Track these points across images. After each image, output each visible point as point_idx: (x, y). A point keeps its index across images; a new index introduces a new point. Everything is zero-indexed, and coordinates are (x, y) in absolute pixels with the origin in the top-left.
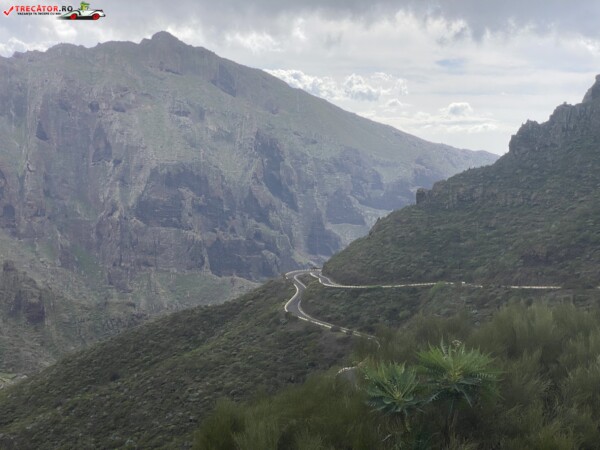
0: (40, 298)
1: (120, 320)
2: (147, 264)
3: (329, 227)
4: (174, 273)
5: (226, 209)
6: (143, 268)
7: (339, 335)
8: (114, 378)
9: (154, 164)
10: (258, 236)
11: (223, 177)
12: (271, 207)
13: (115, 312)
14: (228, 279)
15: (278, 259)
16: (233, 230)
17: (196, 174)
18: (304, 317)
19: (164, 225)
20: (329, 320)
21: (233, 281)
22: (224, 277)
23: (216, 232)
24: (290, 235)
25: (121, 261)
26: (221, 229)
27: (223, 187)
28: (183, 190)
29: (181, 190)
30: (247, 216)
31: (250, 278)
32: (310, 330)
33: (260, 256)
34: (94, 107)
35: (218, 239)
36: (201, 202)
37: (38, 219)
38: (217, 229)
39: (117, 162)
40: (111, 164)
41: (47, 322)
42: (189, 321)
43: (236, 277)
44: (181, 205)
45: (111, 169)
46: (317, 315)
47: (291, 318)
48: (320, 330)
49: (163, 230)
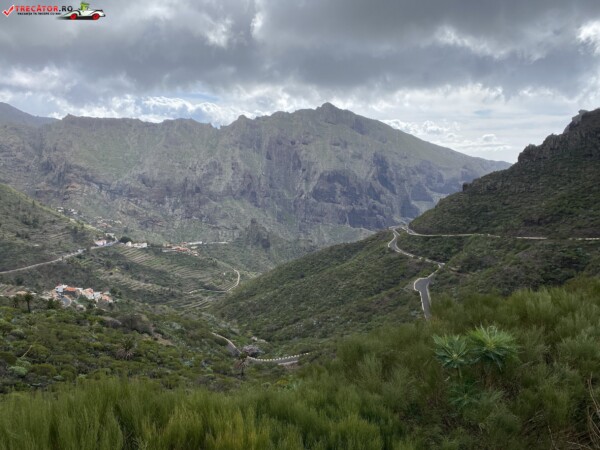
0: (268, 236)
1: (305, 248)
2: (318, 221)
3: (413, 203)
4: (331, 226)
5: (358, 193)
6: (316, 223)
7: (417, 261)
8: (303, 277)
9: (322, 171)
10: (374, 207)
11: (356, 177)
15: (385, 219)
16: (361, 204)
17: (343, 175)
18: (399, 251)
20: (412, 253)
21: (361, 231)
22: (356, 228)
23: (352, 205)
24: (392, 207)
25: (305, 219)
26: (355, 204)
27: (356, 182)
29: (335, 184)
30: (369, 197)
31: (370, 229)
32: (402, 257)
33: (375, 218)
35: (353, 209)
36: (345, 190)
39: (304, 170)
40: (301, 171)
42: (339, 250)
43: (362, 228)
44: (335, 191)
45: (301, 174)
46: (405, 250)
47: (392, 251)
48: (407, 258)
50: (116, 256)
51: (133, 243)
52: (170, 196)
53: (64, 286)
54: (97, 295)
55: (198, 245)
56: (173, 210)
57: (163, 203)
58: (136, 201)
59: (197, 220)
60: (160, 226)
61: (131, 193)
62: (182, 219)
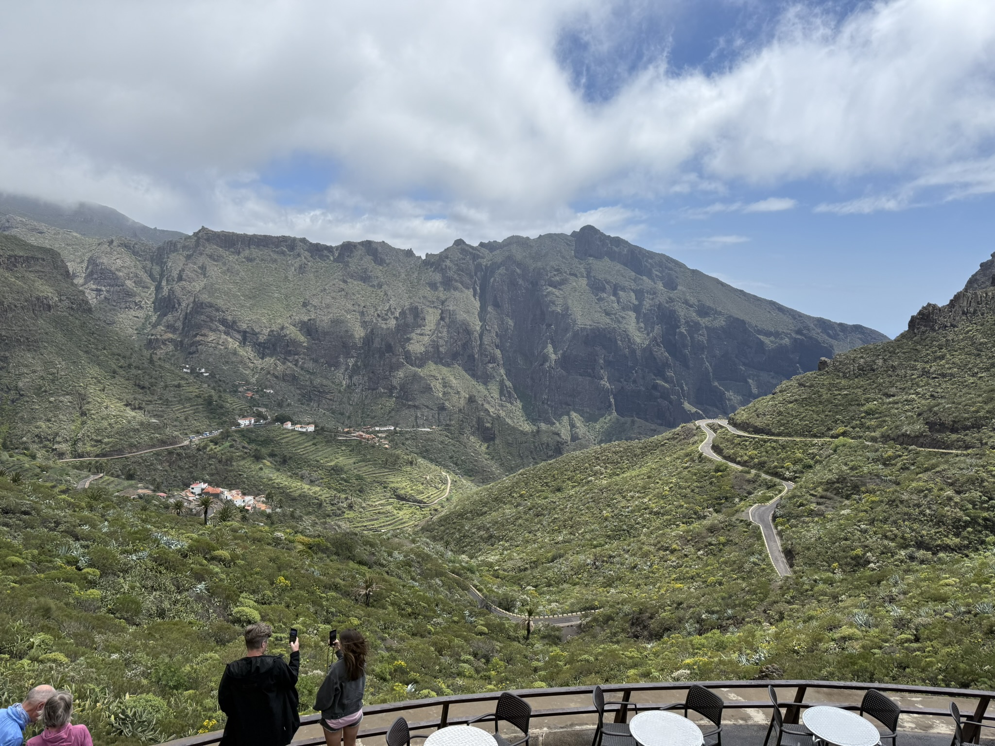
0: (492, 424)
1: (548, 444)
4: (587, 412)
5: (630, 364)
6: (564, 406)
7: (748, 476)
9: (576, 328)
10: (655, 387)
11: (629, 339)
12: (666, 365)
13: (545, 439)
14: (629, 420)
15: (671, 407)
16: (635, 382)
17: (608, 336)
18: (715, 457)
19: (581, 375)
20: (739, 463)
21: (633, 422)
22: (626, 418)
23: (621, 382)
25: (548, 400)
26: (625, 380)
27: (629, 347)
28: (598, 349)
29: (596, 348)
30: (647, 370)
31: (646, 420)
32: (722, 469)
33: (655, 403)
34: (535, 284)
35: (622, 387)
36: (610, 358)
37: (491, 365)
38: (622, 380)
40: (544, 327)
41: (497, 441)
42: (617, 452)
43: (636, 419)
44: (595, 360)
45: (544, 330)
46: (727, 457)
47: (705, 459)
48: (731, 470)
49: (580, 379)
50: (269, 441)
51: (293, 423)
52: (347, 355)
53: (204, 486)
54: (249, 499)
55: (389, 431)
56: (350, 378)
57: (336, 365)
58: (297, 361)
59: (385, 393)
60: (331, 400)
61: (289, 349)
62: (362, 390)
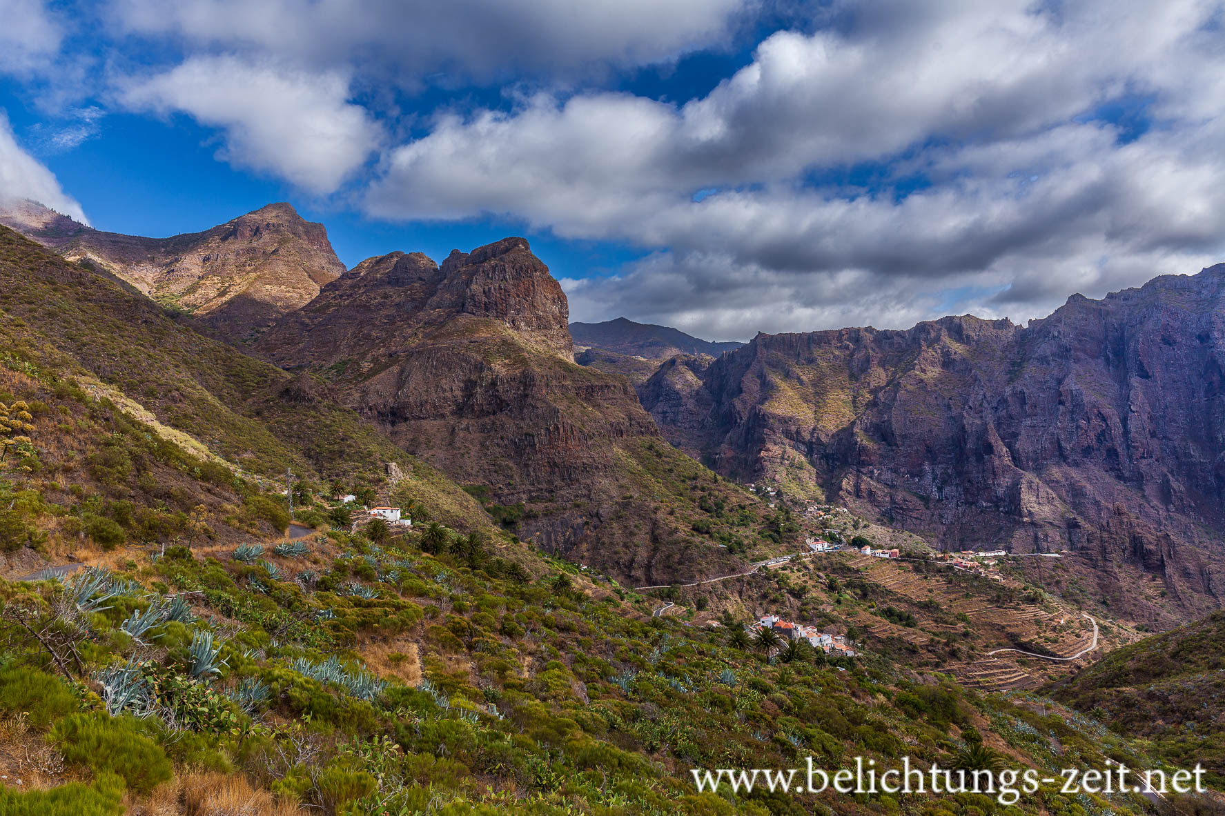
50: (845, 570)
51: (873, 548)
52: (933, 461)
53: (776, 619)
54: (828, 640)
55: (999, 558)
56: (940, 489)
57: (921, 474)
58: (872, 472)
59: (990, 507)
60: (917, 518)
61: (862, 458)
62: (958, 505)
